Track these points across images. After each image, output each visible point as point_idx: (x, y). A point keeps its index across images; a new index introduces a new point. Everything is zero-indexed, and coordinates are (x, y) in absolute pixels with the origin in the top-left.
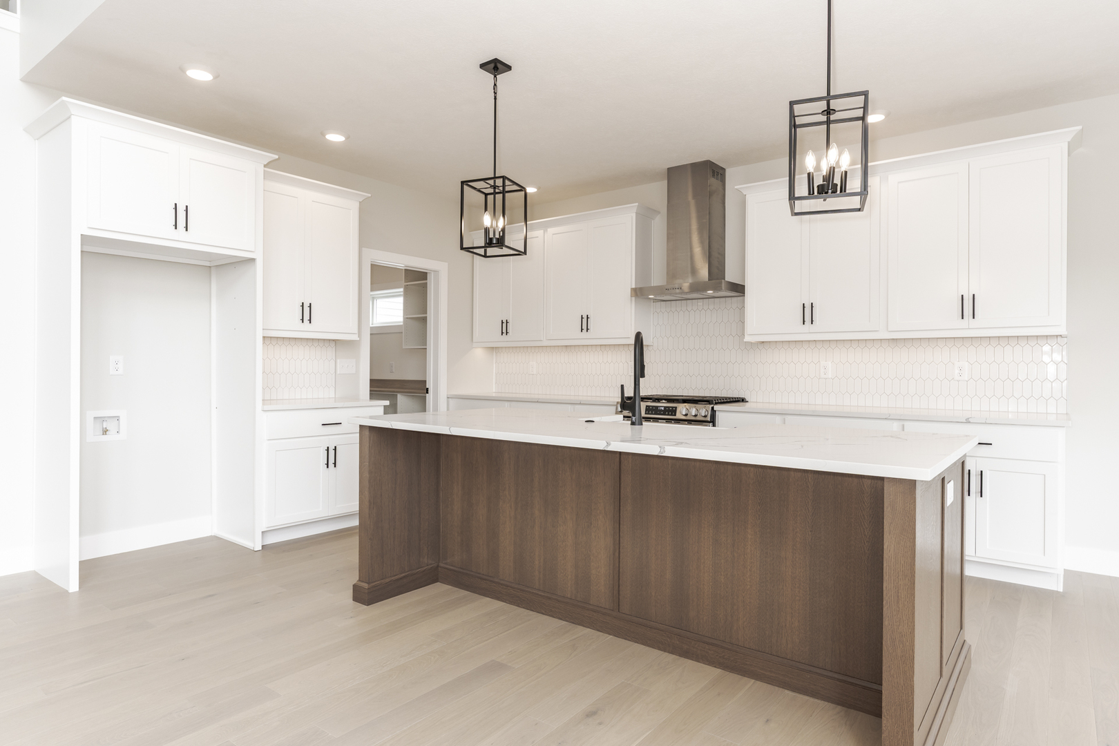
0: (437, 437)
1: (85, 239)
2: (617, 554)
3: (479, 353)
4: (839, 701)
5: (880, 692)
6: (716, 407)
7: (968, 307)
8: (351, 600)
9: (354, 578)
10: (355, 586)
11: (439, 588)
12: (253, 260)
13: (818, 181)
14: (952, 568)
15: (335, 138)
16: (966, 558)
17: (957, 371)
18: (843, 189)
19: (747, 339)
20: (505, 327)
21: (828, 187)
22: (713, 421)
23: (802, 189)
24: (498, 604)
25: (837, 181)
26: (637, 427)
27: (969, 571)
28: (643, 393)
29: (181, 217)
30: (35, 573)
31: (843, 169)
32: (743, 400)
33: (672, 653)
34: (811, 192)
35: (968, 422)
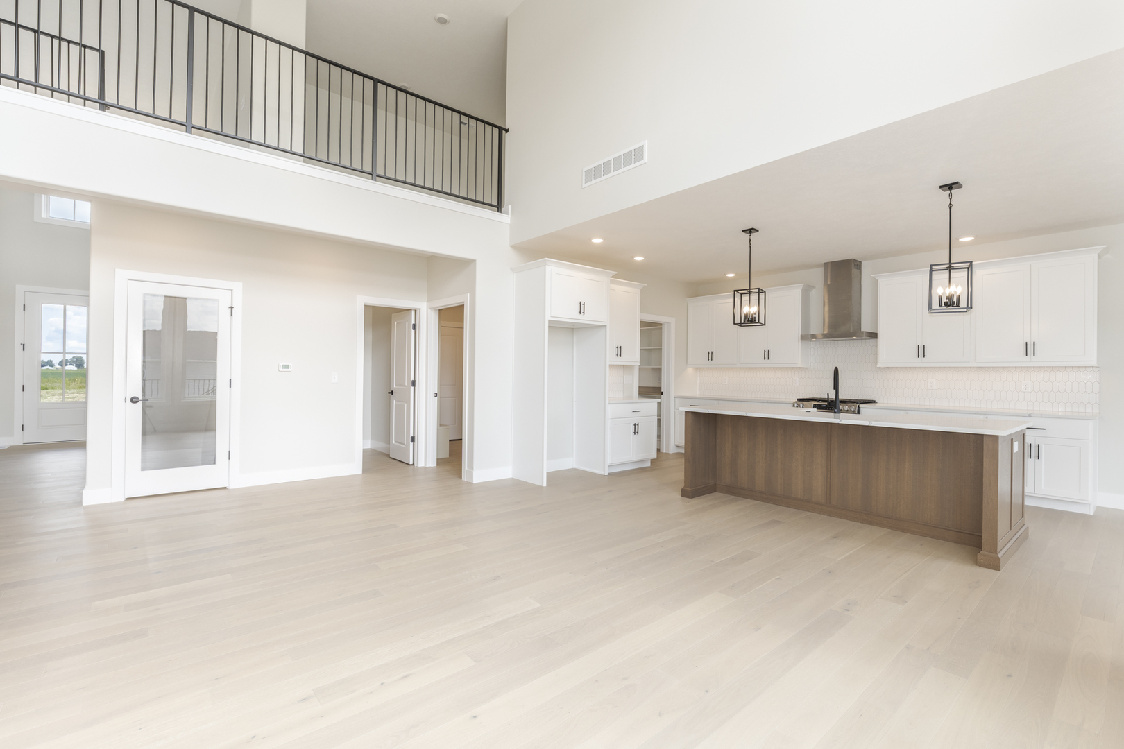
0: (716, 415)
1: (550, 321)
2: (829, 476)
3: (690, 371)
4: (956, 542)
5: (981, 536)
6: (861, 406)
7: (1030, 349)
8: (680, 497)
9: (682, 486)
10: (683, 490)
11: (717, 494)
12: (605, 326)
13: (944, 300)
14: (1017, 500)
15: (639, 259)
16: (1026, 494)
17: (1023, 387)
18: (958, 305)
19: (879, 365)
20: (710, 356)
21: (950, 303)
22: (859, 412)
23: (935, 305)
24: (757, 502)
25: (955, 300)
26: (837, 414)
27: (1028, 502)
28: (841, 397)
29: (582, 308)
30: (513, 479)
31: (958, 294)
32: (874, 402)
33: (862, 523)
34: (940, 305)
35: (1030, 416)
